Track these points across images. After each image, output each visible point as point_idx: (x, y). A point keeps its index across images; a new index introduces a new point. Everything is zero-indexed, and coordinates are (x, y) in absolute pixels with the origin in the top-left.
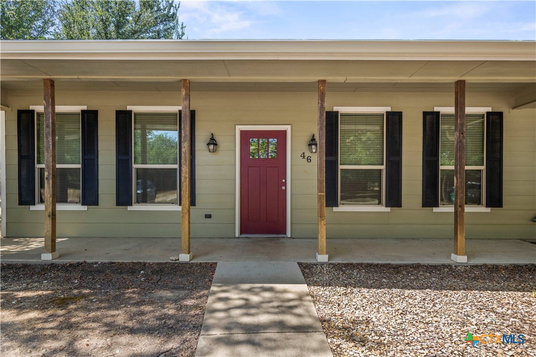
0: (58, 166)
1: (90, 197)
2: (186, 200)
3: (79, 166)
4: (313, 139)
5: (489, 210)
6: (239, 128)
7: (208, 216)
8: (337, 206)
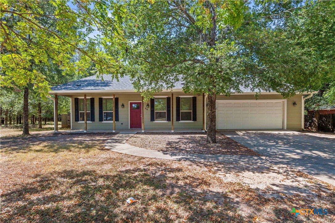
0: (87, 112)
1: (93, 119)
2: (114, 119)
3: (90, 112)
4: (148, 104)
5: (193, 122)
6: (129, 102)
7: (122, 124)
8: (154, 121)
